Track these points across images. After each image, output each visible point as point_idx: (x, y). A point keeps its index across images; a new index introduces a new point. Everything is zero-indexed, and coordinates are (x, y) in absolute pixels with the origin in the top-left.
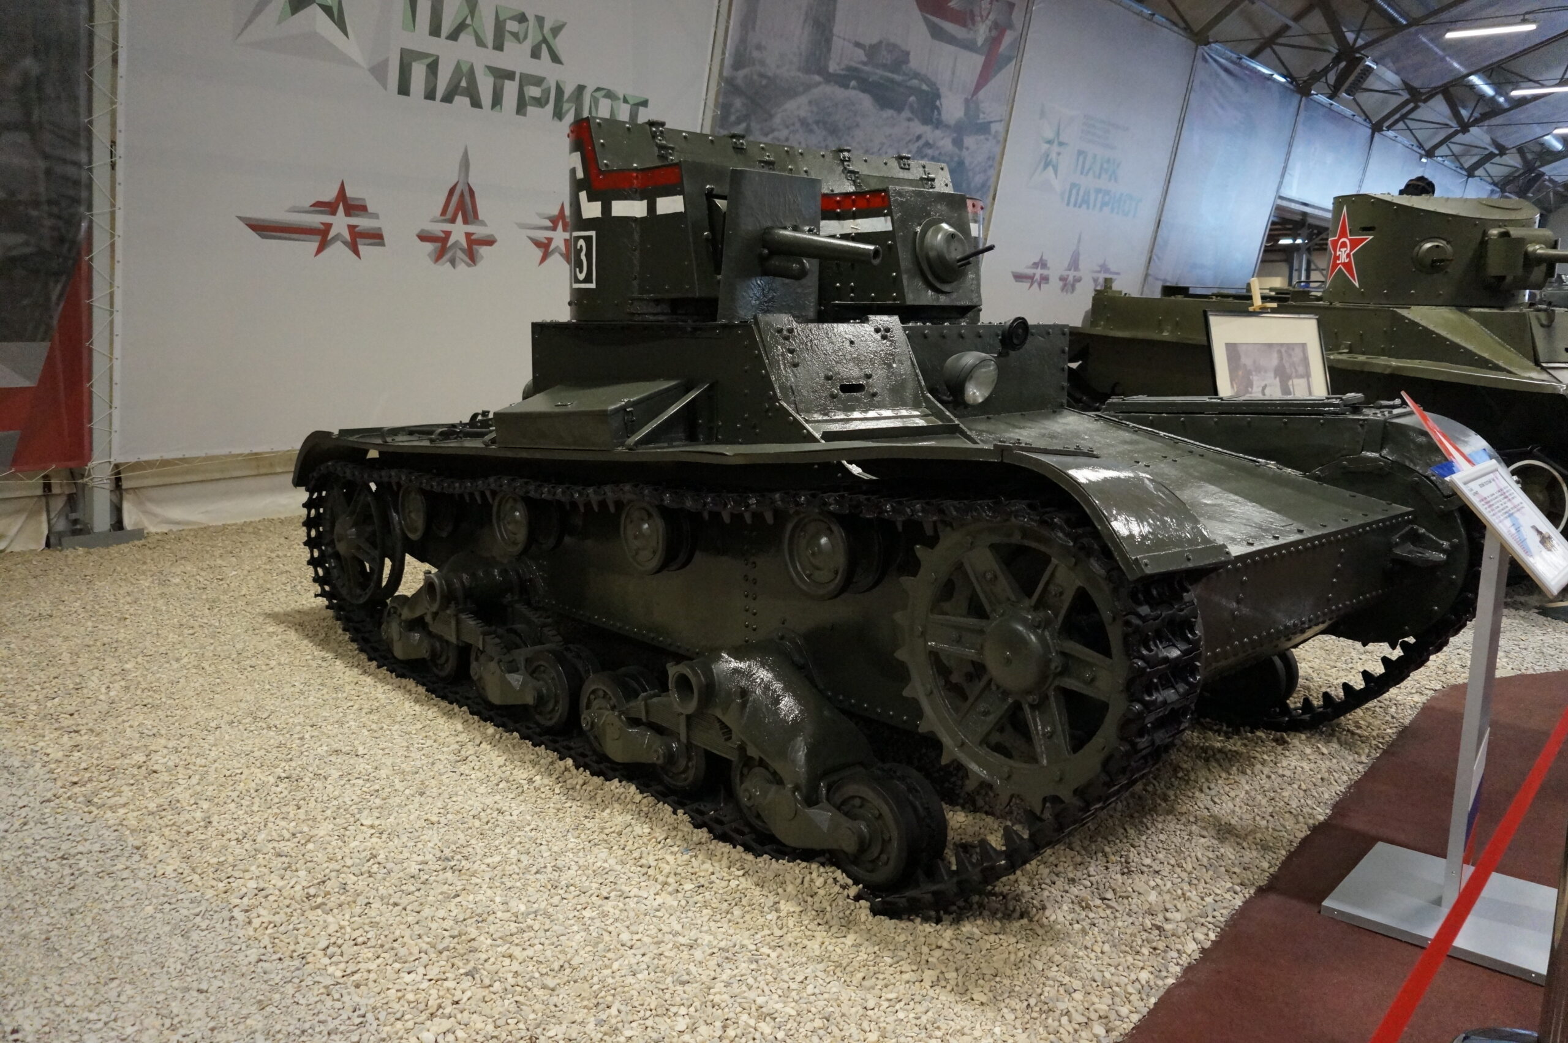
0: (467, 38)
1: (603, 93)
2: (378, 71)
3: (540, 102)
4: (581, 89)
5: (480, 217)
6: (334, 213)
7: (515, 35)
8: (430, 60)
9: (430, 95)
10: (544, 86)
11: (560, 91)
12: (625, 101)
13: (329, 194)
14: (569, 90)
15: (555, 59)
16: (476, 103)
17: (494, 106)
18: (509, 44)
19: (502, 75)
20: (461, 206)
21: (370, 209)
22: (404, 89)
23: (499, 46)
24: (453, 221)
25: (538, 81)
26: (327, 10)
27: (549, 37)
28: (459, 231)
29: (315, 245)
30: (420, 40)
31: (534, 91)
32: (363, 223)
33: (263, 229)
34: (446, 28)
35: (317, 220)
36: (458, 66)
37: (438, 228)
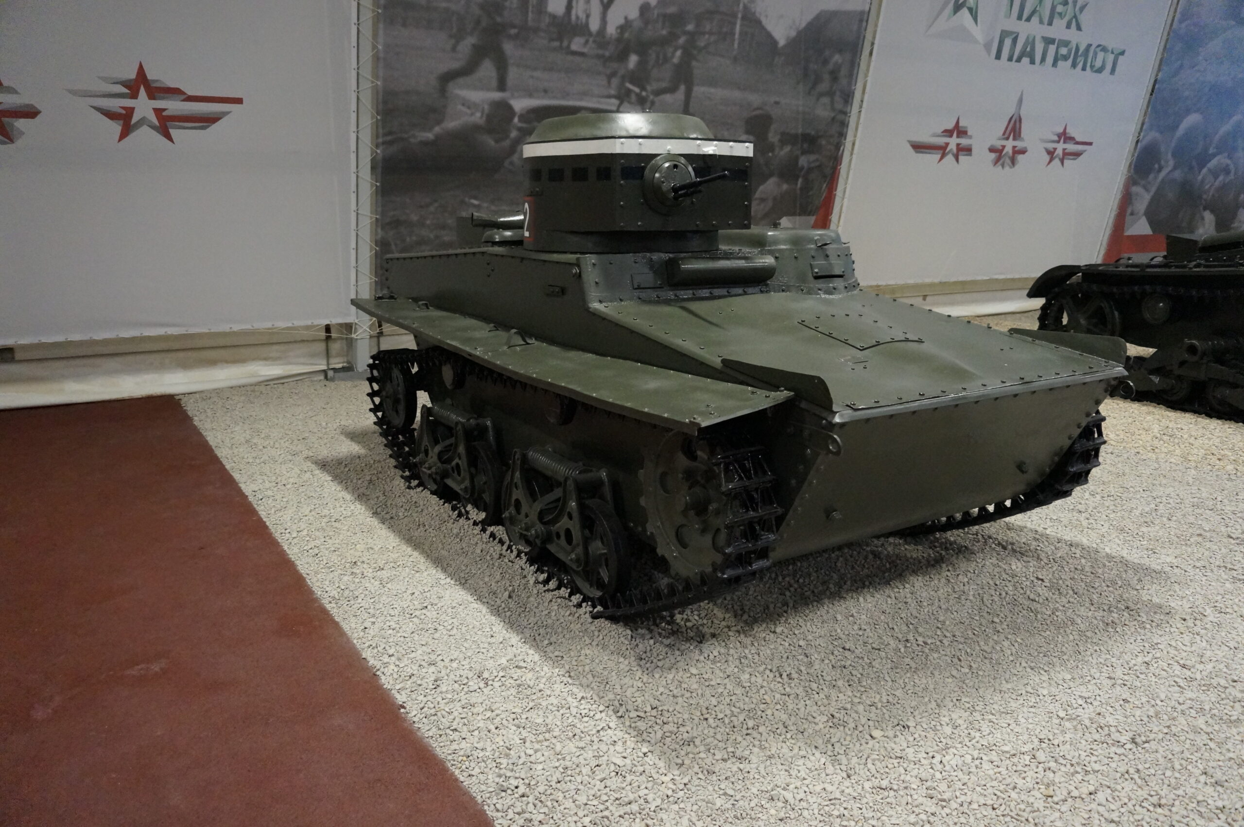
0: (1035, 19)
1: (1100, 48)
2: (987, 46)
3: (1065, 58)
4: (1090, 45)
5: (1022, 135)
6: (951, 136)
7: (1060, 14)
8: (1014, 36)
9: (1010, 59)
10: (1070, 47)
11: (1077, 49)
12: (1112, 53)
13: (950, 125)
14: (1082, 48)
15: (1079, 28)
16: (1032, 62)
17: (1041, 62)
18: (1056, 21)
19: (1048, 41)
20: (1014, 130)
21: (969, 133)
22: (998, 57)
23: (1050, 23)
24: (1007, 139)
25: (1066, 44)
26: (970, 10)
27: (1078, 13)
28: (1009, 144)
29: (939, 156)
30: (1012, 24)
31: (1064, 51)
32: (964, 141)
33: (919, 147)
34: (1025, 15)
35: (941, 141)
36: (1028, 38)
37: (999, 144)
